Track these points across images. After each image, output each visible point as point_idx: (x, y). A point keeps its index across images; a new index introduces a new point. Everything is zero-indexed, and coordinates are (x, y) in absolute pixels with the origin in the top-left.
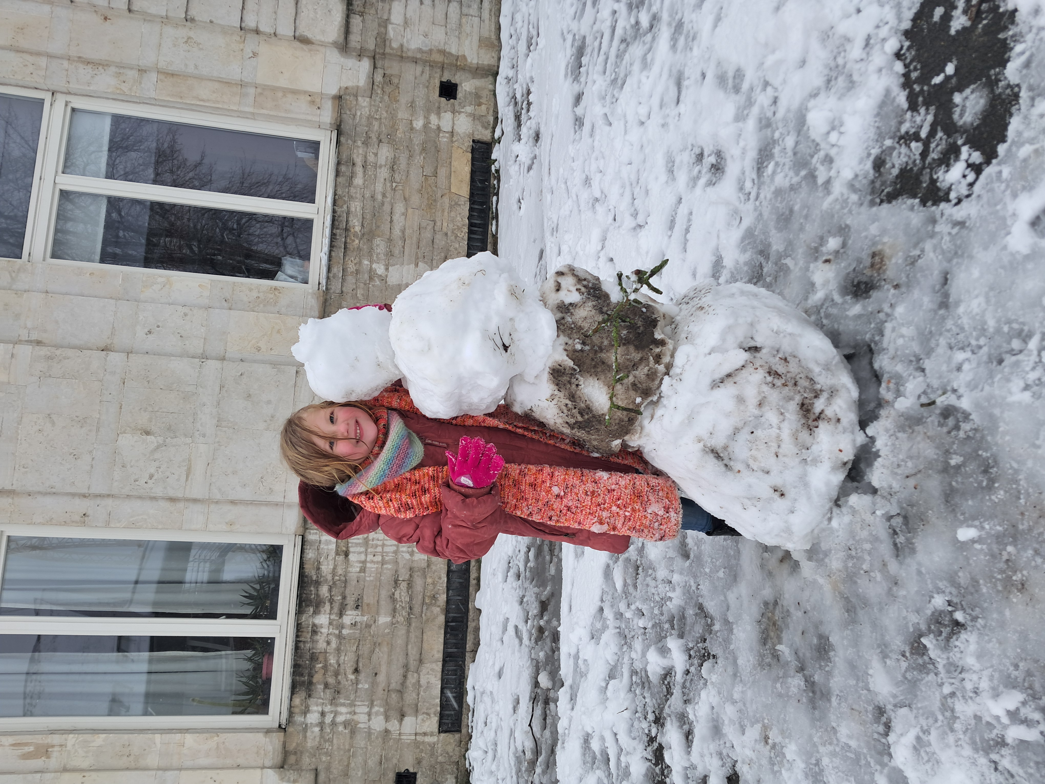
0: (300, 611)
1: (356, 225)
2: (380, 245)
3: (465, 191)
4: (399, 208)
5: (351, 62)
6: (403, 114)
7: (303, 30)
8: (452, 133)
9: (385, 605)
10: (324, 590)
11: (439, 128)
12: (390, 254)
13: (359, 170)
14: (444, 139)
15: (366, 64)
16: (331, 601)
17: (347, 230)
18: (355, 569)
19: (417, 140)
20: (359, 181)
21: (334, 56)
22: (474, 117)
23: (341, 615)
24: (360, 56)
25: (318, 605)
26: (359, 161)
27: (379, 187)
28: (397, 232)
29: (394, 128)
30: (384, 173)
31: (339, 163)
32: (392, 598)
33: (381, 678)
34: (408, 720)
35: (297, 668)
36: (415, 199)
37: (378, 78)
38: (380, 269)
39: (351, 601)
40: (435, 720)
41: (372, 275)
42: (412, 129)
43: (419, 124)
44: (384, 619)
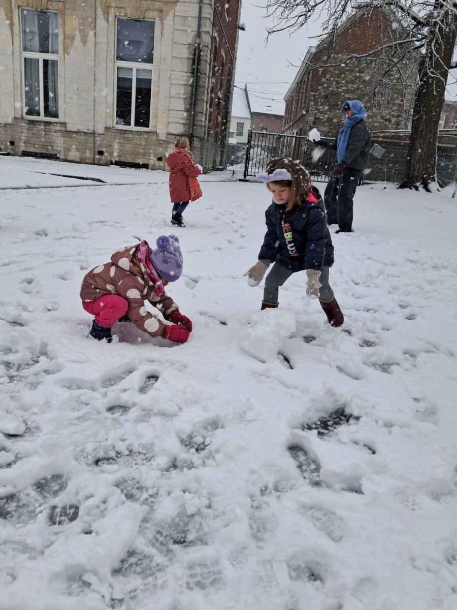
0: (44, 122)
1: (126, 136)
2: (122, 141)
3: (136, 162)
4: (131, 146)
5: (165, 135)
6: (153, 147)
7: (170, 124)
8: (150, 159)
9: (46, 140)
10: (48, 127)
11: (150, 156)
12: (120, 143)
13: (139, 137)
14: (148, 157)
15: (165, 139)
16: (46, 129)
17: (125, 134)
18: (52, 134)
19: (147, 151)
20: (136, 136)
21: (165, 132)
22: (154, 165)
23: (43, 131)
24: (166, 137)
25: (45, 126)
26: (141, 137)
27: (135, 141)
28: (126, 145)
29: (149, 145)
30: (139, 142)
31: (140, 132)
32: (47, 142)
33: (31, 139)
34: (24, 144)
35: (33, 121)
36: (133, 149)
37: (161, 142)
38: (117, 141)
39: (46, 133)
40: (24, 150)
41: (115, 139)
42: (150, 150)
43: (151, 151)
44: (43, 140)
